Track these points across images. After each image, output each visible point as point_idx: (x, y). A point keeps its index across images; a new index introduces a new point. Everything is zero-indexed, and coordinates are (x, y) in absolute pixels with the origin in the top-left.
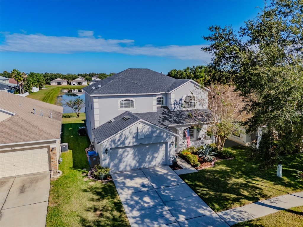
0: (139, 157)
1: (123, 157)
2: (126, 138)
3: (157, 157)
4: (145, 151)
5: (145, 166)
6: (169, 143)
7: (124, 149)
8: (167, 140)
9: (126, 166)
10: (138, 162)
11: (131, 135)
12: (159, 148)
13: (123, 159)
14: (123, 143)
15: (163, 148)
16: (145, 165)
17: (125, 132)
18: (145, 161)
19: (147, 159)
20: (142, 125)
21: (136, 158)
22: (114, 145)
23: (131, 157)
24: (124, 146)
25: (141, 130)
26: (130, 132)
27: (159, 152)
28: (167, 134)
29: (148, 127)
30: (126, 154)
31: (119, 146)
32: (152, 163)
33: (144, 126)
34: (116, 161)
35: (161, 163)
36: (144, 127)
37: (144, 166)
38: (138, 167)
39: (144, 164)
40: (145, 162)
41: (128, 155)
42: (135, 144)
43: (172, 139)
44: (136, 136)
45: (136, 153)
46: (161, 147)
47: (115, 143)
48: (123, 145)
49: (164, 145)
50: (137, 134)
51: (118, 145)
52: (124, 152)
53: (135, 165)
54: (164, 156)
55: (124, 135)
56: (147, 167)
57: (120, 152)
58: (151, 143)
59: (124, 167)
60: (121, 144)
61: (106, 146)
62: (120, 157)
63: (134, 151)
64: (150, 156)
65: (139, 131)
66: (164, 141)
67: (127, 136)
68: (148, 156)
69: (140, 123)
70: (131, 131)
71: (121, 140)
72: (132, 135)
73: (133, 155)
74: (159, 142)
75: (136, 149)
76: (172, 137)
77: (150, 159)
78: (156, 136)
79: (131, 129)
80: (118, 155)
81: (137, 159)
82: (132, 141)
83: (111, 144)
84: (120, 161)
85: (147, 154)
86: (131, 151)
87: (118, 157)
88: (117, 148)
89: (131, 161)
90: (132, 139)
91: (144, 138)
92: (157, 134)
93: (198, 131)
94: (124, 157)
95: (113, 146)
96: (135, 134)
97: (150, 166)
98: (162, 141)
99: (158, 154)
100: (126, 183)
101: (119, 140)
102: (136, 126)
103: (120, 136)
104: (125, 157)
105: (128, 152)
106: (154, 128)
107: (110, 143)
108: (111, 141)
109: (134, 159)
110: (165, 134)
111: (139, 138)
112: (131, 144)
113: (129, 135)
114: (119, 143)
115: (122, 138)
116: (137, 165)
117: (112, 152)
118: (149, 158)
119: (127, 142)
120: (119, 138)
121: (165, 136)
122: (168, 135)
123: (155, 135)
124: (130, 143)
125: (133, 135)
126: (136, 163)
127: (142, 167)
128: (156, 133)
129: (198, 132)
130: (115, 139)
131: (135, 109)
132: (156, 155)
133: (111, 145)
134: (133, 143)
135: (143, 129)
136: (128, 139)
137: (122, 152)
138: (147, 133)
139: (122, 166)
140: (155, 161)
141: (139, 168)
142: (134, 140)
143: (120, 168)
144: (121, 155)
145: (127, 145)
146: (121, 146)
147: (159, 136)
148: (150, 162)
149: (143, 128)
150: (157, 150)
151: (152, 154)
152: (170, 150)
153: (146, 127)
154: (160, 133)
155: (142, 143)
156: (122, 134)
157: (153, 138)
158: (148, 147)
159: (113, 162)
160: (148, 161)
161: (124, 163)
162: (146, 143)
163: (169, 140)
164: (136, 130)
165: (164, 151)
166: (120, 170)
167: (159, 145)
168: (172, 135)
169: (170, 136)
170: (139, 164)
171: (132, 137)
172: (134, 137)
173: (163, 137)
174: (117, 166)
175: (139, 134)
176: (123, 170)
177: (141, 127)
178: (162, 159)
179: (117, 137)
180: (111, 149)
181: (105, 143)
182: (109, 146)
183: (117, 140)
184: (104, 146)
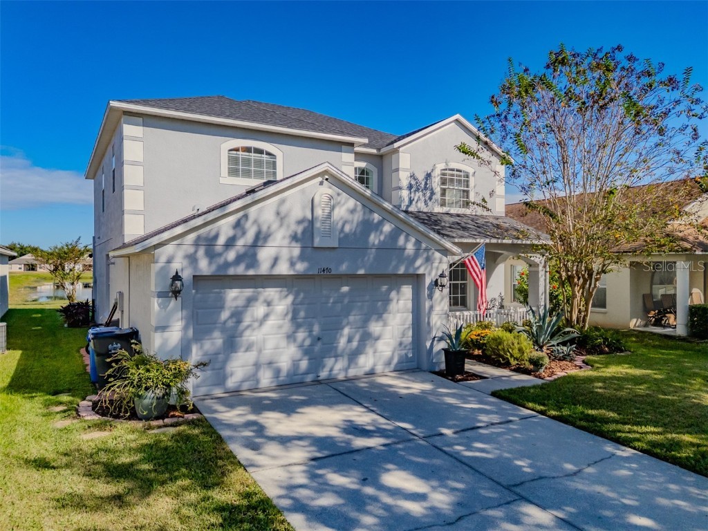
0: (311, 331)
1: (245, 324)
2: (261, 238)
3: (378, 338)
5: (335, 372)
6: (428, 281)
7: (248, 292)
8: (419, 268)
9: (257, 365)
10: (307, 352)
11: (281, 225)
12: (387, 301)
13: (247, 333)
14: (249, 256)
15: (401, 303)
16: (338, 367)
17: (261, 210)
18: (336, 348)
19: (342, 342)
20: (330, 192)
21: (301, 335)
22: (210, 263)
23: (280, 327)
24: (251, 272)
25: (327, 210)
26: (278, 213)
27: (385, 316)
28: (418, 243)
29: (351, 203)
30: (259, 310)
31: (231, 271)
32: (362, 361)
33: (339, 194)
34: (213, 344)
35: (395, 360)
36: (338, 200)
37: (331, 370)
38: (307, 373)
39: (329, 362)
40: (336, 356)
41: (266, 316)
42: (301, 267)
43: (436, 264)
44: (306, 235)
45: (302, 314)
46: (393, 294)
47: (211, 255)
48: (248, 267)
49: (407, 291)
51: (227, 265)
52: (250, 301)
53: (295, 364)
54: (403, 335)
55: (255, 222)
56: (341, 377)
57: (235, 299)
58: (361, 272)
59: (250, 369)
60: (239, 259)
61: (169, 261)
62: (230, 324)
63: (293, 303)
64: (357, 332)
65: (319, 212)
66: (407, 268)
67: (269, 228)
68: (346, 331)
69: (321, 183)
70: (284, 209)
71: (241, 242)
72: (288, 226)
73: (290, 316)
74: (390, 270)
75: (302, 295)
76: (437, 255)
77: (355, 344)
78: (381, 248)
79: (283, 201)
80: (225, 315)
81: (304, 340)
82: (285, 254)
83: (196, 252)
84: (231, 344)
85: (345, 322)
86: (280, 302)
87: (225, 322)
88: (222, 279)
89: (276, 348)
90: (286, 242)
91: (337, 246)
92: (382, 238)
94: (248, 327)
95: (204, 267)
96: (299, 222)
97: (352, 372)
98: (402, 271)
99: (385, 325)
100: (266, 425)
101: (230, 243)
102: (303, 191)
103: (238, 225)
104: (256, 324)
105: (269, 304)
106: (371, 211)
107: (191, 250)
108: (197, 244)
109: (291, 337)
110: (413, 240)
111: (317, 242)
112: (283, 269)
113: (275, 226)
114: (231, 255)
115: (244, 233)
116: (304, 364)
117: (199, 296)
118: (350, 340)
119: (265, 255)
120: (231, 233)
121: (410, 247)
122: (424, 246)
123: (374, 239)
124: (276, 261)
125: (293, 227)
126: (298, 355)
127: (324, 374)
128: (381, 232)
130: (213, 233)
132: (375, 328)
133: (192, 259)
134: (292, 264)
135: (333, 208)
136: (270, 243)
137: (240, 303)
138: (347, 228)
139: (239, 368)
140: (375, 352)
141: (309, 378)
142: (296, 252)
143: (232, 375)
144: (238, 315)
145: (264, 269)
146: (240, 270)
147: (390, 248)
148: (353, 356)
149: (332, 202)
150: (378, 310)
151: (366, 322)
152: (431, 308)
153: (343, 201)
154: (394, 235)
155: (329, 270)
156: (246, 216)
157: (369, 251)
158: (345, 289)
159: (201, 348)
160: (347, 351)
161: (248, 353)
162: (344, 268)
163: (426, 269)
164: (304, 208)
165: (405, 314)
166: (231, 383)
167: (388, 288)
168: (438, 250)
169: (430, 253)
170: (309, 359)
171: (291, 236)
172: (294, 238)
173: (404, 252)
174: (217, 366)
175: (318, 225)
176: (240, 386)
177: (326, 199)
178: (398, 343)
179: (225, 228)
180: (197, 278)
181: (169, 249)
182: (185, 263)
183: (222, 240)
184: (163, 259)
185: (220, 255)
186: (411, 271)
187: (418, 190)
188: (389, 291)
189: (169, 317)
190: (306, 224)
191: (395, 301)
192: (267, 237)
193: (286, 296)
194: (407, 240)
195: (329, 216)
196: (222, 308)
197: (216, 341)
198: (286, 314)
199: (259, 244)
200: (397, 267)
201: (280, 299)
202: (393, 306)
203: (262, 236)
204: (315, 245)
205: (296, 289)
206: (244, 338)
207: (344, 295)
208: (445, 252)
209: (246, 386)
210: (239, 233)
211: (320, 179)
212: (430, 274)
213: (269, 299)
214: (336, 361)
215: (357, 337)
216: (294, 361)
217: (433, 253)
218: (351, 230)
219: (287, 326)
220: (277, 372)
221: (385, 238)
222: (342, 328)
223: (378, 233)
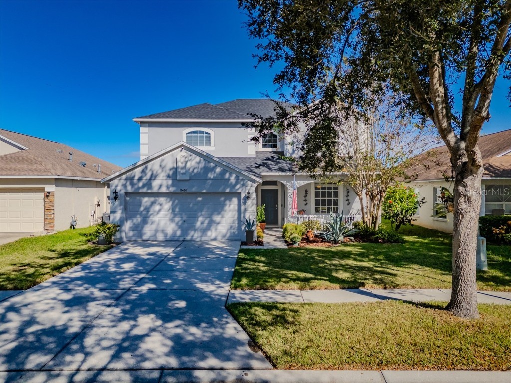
0: (182, 218)
1: (151, 213)
2: (153, 177)
3: (218, 224)
4: (196, 207)
5: (194, 237)
6: (243, 196)
7: (152, 199)
8: (238, 189)
9: (156, 231)
10: (180, 227)
11: (162, 171)
12: (223, 205)
13: (151, 217)
14: (148, 184)
15: (232, 207)
16: (196, 235)
17: (153, 164)
18: (195, 226)
19: (198, 224)
20: (185, 154)
21: (177, 219)
22: (132, 187)
23: (166, 215)
24: (149, 191)
25: (184, 163)
26: (161, 166)
27: (222, 212)
28: (237, 177)
29: (198, 159)
30: (157, 208)
31: (141, 190)
32: (209, 233)
33: (190, 155)
35: (228, 235)
36: (190, 158)
37: (192, 236)
38: (180, 236)
39: (192, 233)
40: (195, 230)
41: (160, 210)
42: (172, 189)
43: (248, 187)
44: (174, 174)
45: (177, 210)
46: (227, 203)
47: (132, 184)
48: (148, 189)
49: (235, 201)
50: (175, 170)
51: (139, 188)
52: (153, 203)
53: (174, 233)
54: (233, 222)
55: (151, 169)
56: (198, 240)
57: (146, 202)
58: (204, 191)
59: (153, 232)
60: (144, 186)
61: (116, 186)
62: (144, 213)
63: (172, 205)
64: (205, 220)
65: (180, 164)
66: (230, 189)
67: (157, 172)
68: (200, 219)
69: (181, 151)
70: (163, 164)
71: (145, 178)
72: (166, 171)
73: (170, 211)
74: (220, 190)
75: (177, 201)
76: (249, 182)
77: (205, 225)
78: (214, 179)
79: (163, 160)
80: (142, 209)
81: (178, 222)
82: (165, 183)
83: (126, 183)
84: (145, 221)
85: (199, 214)
86: (166, 205)
87: (142, 212)
88: (138, 194)
89: (166, 224)
90: (165, 178)
91: (188, 178)
92: (215, 175)
93: (347, 202)
94: (152, 214)
95: (129, 188)
96: (170, 169)
97: (204, 238)
98: (228, 190)
99: (222, 217)
101: (140, 179)
103: (143, 171)
104: (155, 214)
105: (161, 205)
106: (209, 162)
107: (124, 182)
108: (126, 179)
109: (172, 220)
110: (234, 175)
111: (178, 177)
112: (164, 189)
113: (159, 171)
114: (141, 184)
115: (146, 175)
116: (179, 233)
117: (131, 200)
118: (202, 223)
119: (155, 184)
120: (140, 175)
121: (233, 179)
122: (240, 178)
123: (211, 175)
124: (160, 186)
125: (168, 171)
126: (176, 228)
127: (188, 238)
128: (215, 172)
129: (349, 204)
130: (133, 175)
131: (213, 148)
132: (217, 218)
133: (125, 185)
134: (168, 187)
135: (187, 162)
136: (157, 178)
137: (149, 204)
138: (195, 171)
139: (148, 231)
140: (216, 230)
141: (182, 239)
142: (170, 182)
143: (145, 234)
144: (147, 209)
145: (155, 189)
146: (145, 190)
147: (221, 179)
148: (204, 231)
149: (186, 159)
150: (219, 209)
151: (210, 216)
152: (245, 210)
153: (193, 158)
154: (223, 173)
155: (186, 190)
156: (146, 167)
157: (208, 181)
158: (200, 199)
159: (132, 222)
160: (200, 229)
161: (152, 225)
162: (194, 189)
163: (242, 190)
164: (173, 162)
165: (234, 213)
166: (145, 237)
167: (224, 199)
168: (248, 180)
169: (245, 182)
170: (181, 230)
171: (166, 176)
172: (168, 176)
173: (228, 182)
174: (139, 229)
175: (179, 170)
176: (149, 239)
177: (184, 158)
178: (229, 227)
179: (137, 172)
180: (127, 193)
181: (116, 181)
182: (122, 187)
183: (136, 178)
184: (114, 186)
185: (136, 184)
186: (233, 191)
188: (225, 201)
189: (116, 208)
190: (174, 170)
191: (228, 206)
192: (156, 176)
193: (169, 202)
194: (230, 174)
195: (185, 165)
196: (140, 205)
197: (138, 220)
199: (153, 178)
200: (225, 188)
201: (166, 203)
202: (227, 208)
203: (153, 176)
204: (178, 179)
205: (173, 198)
206: (150, 219)
207: (199, 202)
208: (254, 181)
209: (152, 239)
210: (144, 175)
211: (180, 149)
212: (244, 192)
213: (161, 203)
214: (195, 232)
215: (206, 222)
216: (173, 230)
217: (247, 182)
218: (197, 171)
219: (170, 216)
220: (166, 235)
221: (217, 174)
222: (198, 218)
223: (213, 172)
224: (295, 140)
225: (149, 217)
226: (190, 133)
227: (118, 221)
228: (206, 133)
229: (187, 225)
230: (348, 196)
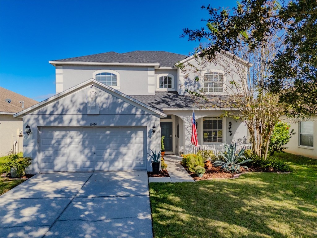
0: (91, 150)
1: (62, 145)
2: (64, 111)
3: (125, 155)
4: (104, 140)
5: (103, 168)
6: (148, 129)
7: (63, 133)
8: (143, 123)
9: (67, 162)
10: (89, 158)
11: (73, 106)
12: (130, 138)
13: (63, 149)
14: (60, 118)
15: (138, 139)
16: (104, 166)
17: (64, 100)
18: (103, 158)
19: (106, 155)
20: (95, 91)
21: (86, 151)
22: (44, 121)
23: (77, 147)
24: (60, 125)
25: (94, 99)
26: (71, 101)
27: (129, 145)
28: (143, 112)
29: (107, 95)
30: (68, 140)
31: (52, 125)
32: (116, 164)
33: (100, 92)
34: (49, 152)
35: (134, 165)
36: (100, 94)
37: (101, 167)
38: (90, 167)
39: (100, 164)
40: (104, 161)
41: (71, 143)
42: (82, 123)
43: (153, 121)
44: (84, 109)
45: (87, 142)
46: (133, 135)
47: (44, 118)
48: (59, 123)
49: (141, 134)
51: (51, 122)
52: (64, 137)
54: (139, 154)
55: (62, 105)
56: (106, 170)
57: (58, 135)
58: (112, 125)
59: (64, 164)
60: (55, 120)
61: (28, 121)
62: (56, 145)
63: (83, 138)
64: (114, 151)
65: (90, 100)
66: (137, 124)
67: (68, 107)
68: (108, 151)
69: (91, 87)
70: (74, 99)
71: (56, 113)
72: (76, 106)
73: (81, 143)
74: (127, 124)
75: (87, 135)
76: (154, 117)
77: (113, 156)
78: (122, 114)
79: (74, 96)
80: (53, 142)
81: (88, 154)
82: (75, 117)
83: (38, 117)
84: (56, 153)
85: (108, 147)
86: (77, 138)
87: (54, 144)
88: (49, 128)
89: (75, 156)
90: (75, 112)
91: (99, 114)
92: (123, 110)
94: (63, 147)
95: (42, 123)
96: (81, 104)
97: (111, 169)
98: (134, 124)
99: (129, 149)
100: (37, 185)
101: (51, 114)
102: (83, 91)
103: (54, 106)
104: (66, 146)
105: (72, 138)
106: (117, 98)
107: (36, 116)
108: (38, 114)
109: (82, 152)
110: (140, 110)
111: (89, 112)
112: (74, 124)
113: (70, 106)
114: (52, 118)
115: (57, 109)
116: (88, 164)
117: (43, 134)
118: (110, 155)
119: (66, 118)
120: (52, 110)
121: (138, 114)
122: (146, 113)
123: (118, 110)
124: (71, 120)
125: (78, 106)
126: (85, 159)
127: (97, 168)
128: (122, 107)
130: (45, 110)
131: (119, 88)
132: (123, 150)
133: (37, 120)
134: (78, 122)
135: (97, 97)
136: (68, 113)
137: (60, 137)
138: (105, 106)
139: (59, 163)
140: (123, 161)
141: (91, 169)
142: (80, 116)
143: (56, 165)
144: (59, 142)
145: (66, 124)
146: (56, 124)
147: (128, 114)
148: (112, 162)
149: (96, 95)
150: (126, 141)
151: (117, 148)
152: (150, 142)
153: (102, 94)
154: (130, 108)
155: (95, 124)
156: (58, 103)
157: (116, 116)
158: (108, 132)
159: (44, 154)
160: (109, 159)
161: (63, 157)
162: (103, 123)
163: (147, 124)
164: (83, 98)
165: (140, 144)
166: (56, 168)
167: (130, 132)
168: (154, 115)
169: (150, 116)
170: (90, 162)
171: (77, 110)
172: (79, 111)
173: (135, 116)
174: (51, 161)
175: (89, 105)
176: (60, 170)
177: (94, 94)
178: (136, 157)
179: (49, 108)
180: (39, 127)
181: (28, 116)
182: (34, 121)
183: (48, 113)
184: (26, 120)
185: (48, 118)
186: (139, 125)
187: (190, 85)
188: (131, 134)
189: (28, 141)
190: (84, 105)
191: (134, 138)
192: (67, 111)
193: (79, 135)
194: (137, 110)
195: (95, 101)
196: (52, 139)
197: (50, 151)
198: (80, 142)
199: (64, 113)
200: (131, 123)
201: (77, 136)
202: (133, 140)
204: (88, 114)
205: (84, 132)
206: (61, 151)
207: (107, 135)
208: (158, 115)
209: (62, 170)
210: (55, 109)
211: (91, 86)
212: (150, 126)
213: (72, 136)
214: (103, 163)
215: (114, 154)
216: (83, 162)
217: (152, 116)
218: (107, 107)
219: (80, 147)
220: (76, 166)
221: (125, 109)
222: (106, 149)
223: (121, 108)
224: (188, 81)
225: (60, 150)
226: (99, 74)
227: (30, 153)
228: (113, 74)
229: (96, 157)
230: (230, 128)
